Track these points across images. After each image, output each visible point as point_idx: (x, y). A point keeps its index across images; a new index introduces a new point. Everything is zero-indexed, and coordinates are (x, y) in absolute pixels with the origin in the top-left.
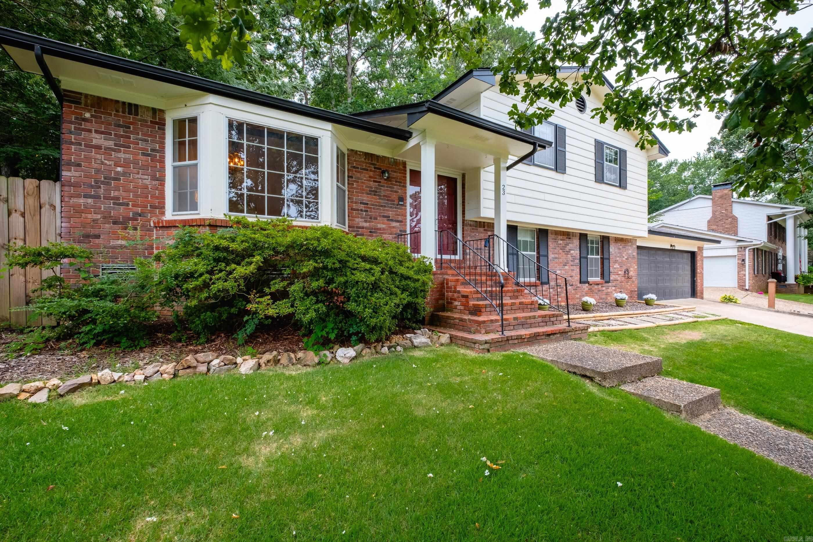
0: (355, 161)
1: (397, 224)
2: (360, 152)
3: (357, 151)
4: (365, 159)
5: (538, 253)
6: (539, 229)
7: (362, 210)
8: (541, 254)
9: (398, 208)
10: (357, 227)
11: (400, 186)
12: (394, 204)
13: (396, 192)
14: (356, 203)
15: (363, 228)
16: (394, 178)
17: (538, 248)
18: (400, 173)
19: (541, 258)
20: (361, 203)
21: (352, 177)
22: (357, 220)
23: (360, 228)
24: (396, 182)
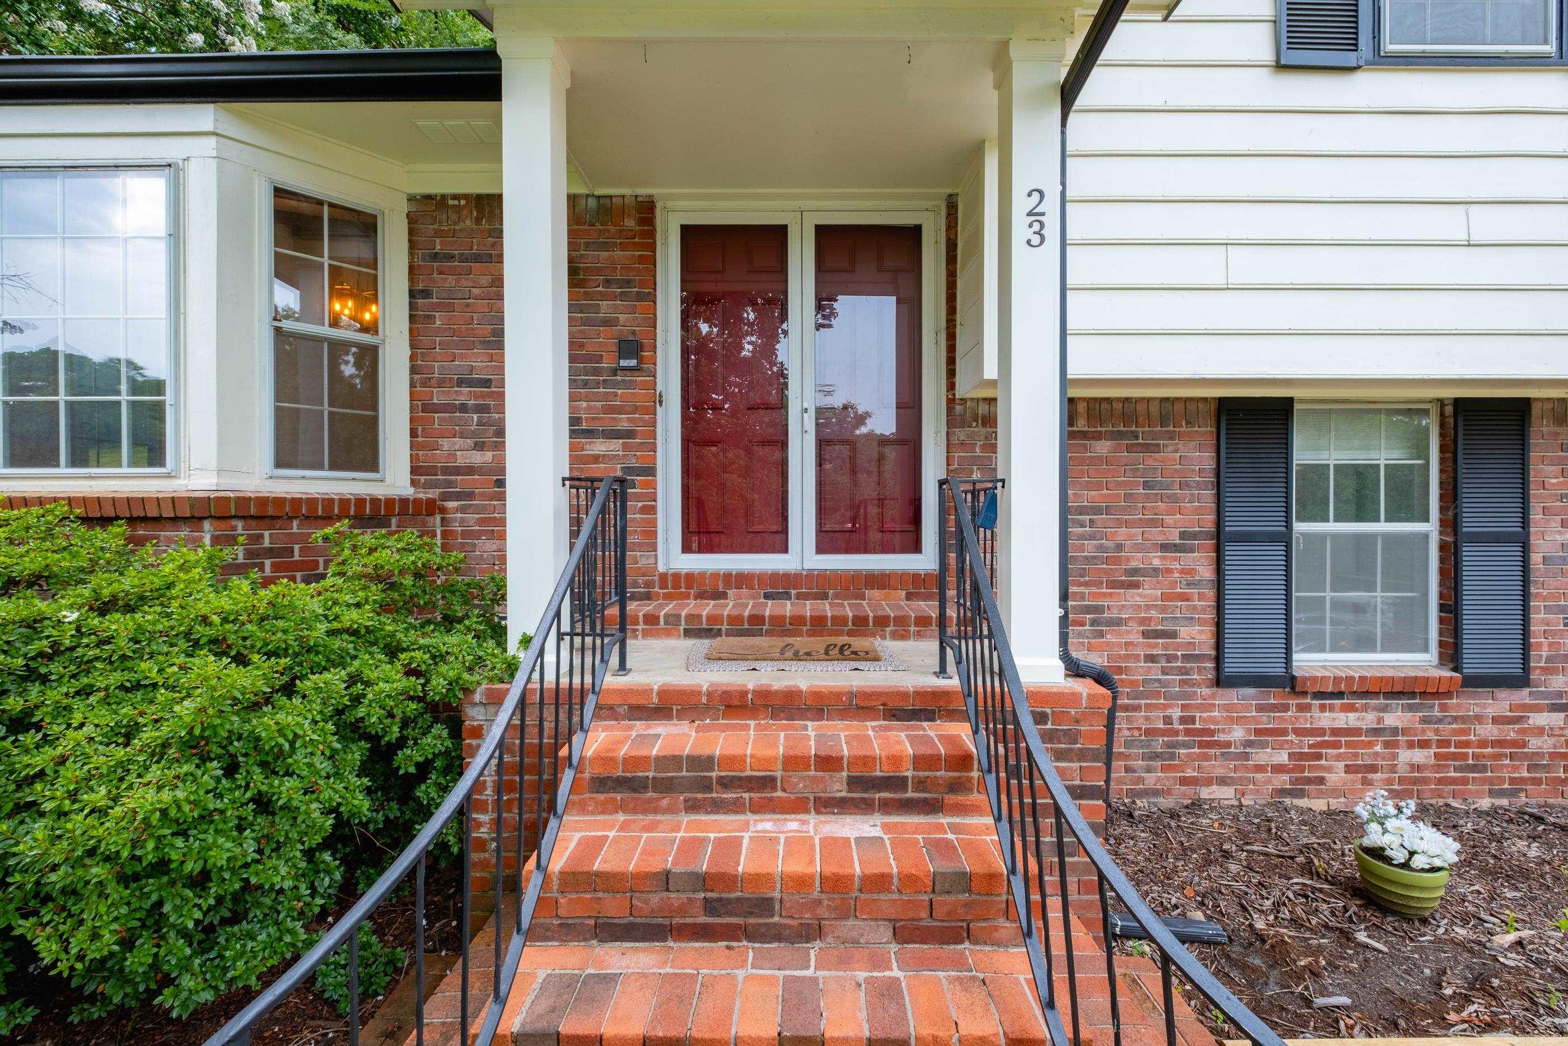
0: (439, 234)
1: (614, 446)
2: (455, 197)
3: (444, 197)
4: (478, 220)
5: (1451, 523)
6: (1457, 402)
7: (463, 408)
8: (1468, 526)
9: (616, 385)
10: (446, 471)
11: (623, 296)
12: (596, 372)
13: (606, 323)
14: (441, 383)
15: (470, 470)
16: (598, 271)
17: (1451, 495)
18: (623, 247)
19: (1468, 551)
20: (460, 383)
21: (426, 294)
22: (446, 444)
23: (457, 471)
24: (608, 283)
